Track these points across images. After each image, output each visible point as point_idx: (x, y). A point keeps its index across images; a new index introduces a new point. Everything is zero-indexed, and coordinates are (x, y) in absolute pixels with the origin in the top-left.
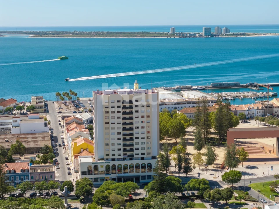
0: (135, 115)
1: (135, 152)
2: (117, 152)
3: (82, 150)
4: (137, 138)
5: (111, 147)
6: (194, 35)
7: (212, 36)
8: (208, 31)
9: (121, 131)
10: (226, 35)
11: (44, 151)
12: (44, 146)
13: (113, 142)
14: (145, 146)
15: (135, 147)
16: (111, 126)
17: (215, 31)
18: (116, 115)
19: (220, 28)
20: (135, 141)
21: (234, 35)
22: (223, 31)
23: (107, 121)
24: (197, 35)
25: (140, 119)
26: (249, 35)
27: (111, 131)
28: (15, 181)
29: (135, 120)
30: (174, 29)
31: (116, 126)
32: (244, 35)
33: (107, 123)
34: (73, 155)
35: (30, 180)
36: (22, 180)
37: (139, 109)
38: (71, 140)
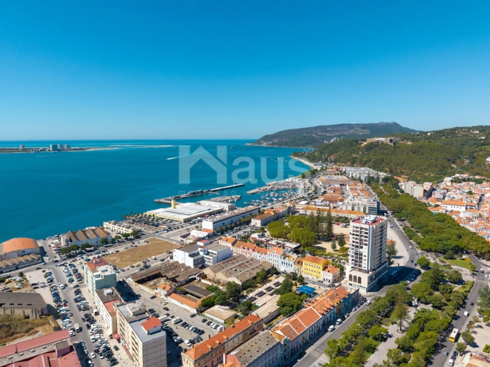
1: (382, 259)
2: (378, 263)
3: (326, 265)
5: (376, 260)
6: (45, 150)
7: (59, 150)
9: (379, 248)
10: (70, 150)
13: (377, 256)
18: (379, 237)
20: (383, 252)
21: (74, 149)
22: (65, 146)
24: (47, 150)
25: (385, 237)
27: (376, 249)
28: (346, 304)
30: (24, 146)
31: (378, 245)
32: (82, 149)
33: (375, 244)
34: (321, 270)
35: (351, 301)
36: (348, 302)
37: (385, 231)
38: (287, 258)
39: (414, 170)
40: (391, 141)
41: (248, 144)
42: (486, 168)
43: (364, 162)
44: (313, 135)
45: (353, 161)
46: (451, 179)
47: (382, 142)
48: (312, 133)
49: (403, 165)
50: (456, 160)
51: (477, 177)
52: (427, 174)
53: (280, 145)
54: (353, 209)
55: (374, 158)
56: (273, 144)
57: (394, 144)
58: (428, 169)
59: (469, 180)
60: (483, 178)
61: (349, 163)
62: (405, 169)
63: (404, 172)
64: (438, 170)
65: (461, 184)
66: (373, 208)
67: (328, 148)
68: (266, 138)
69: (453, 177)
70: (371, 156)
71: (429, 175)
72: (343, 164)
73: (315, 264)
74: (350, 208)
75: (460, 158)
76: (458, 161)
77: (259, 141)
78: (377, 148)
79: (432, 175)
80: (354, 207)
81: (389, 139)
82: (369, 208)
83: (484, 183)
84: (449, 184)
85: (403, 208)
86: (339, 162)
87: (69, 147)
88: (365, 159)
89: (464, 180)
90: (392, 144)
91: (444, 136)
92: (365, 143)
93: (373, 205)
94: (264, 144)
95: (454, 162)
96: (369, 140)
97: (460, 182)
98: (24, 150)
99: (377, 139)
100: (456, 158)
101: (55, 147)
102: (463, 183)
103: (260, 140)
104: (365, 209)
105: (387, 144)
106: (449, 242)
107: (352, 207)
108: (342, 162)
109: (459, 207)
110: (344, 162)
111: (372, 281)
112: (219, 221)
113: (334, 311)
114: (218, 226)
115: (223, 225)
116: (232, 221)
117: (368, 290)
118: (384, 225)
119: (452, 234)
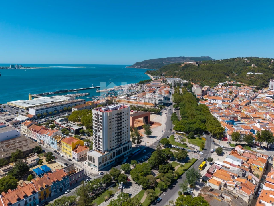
0: (123, 120)
1: (123, 141)
3: (77, 146)
4: (123, 133)
5: (112, 142)
7: (15, 68)
8: (13, 66)
11: (36, 150)
12: (35, 147)
13: (113, 139)
14: (126, 136)
15: (123, 138)
16: (112, 129)
17: (15, 66)
18: (115, 123)
19: (18, 65)
20: (123, 135)
21: (25, 68)
23: (110, 127)
24: (8, 68)
25: (125, 122)
26: (31, 68)
28: (60, 187)
29: (123, 123)
32: (29, 68)
33: (110, 129)
34: (71, 150)
35: (69, 182)
36: (64, 185)
37: (124, 117)
38: (54, 139)
39: (205, 79)
40: (197, 63)
42: (246, 78)
43: (179, 75)
44: (163, 62)
45: (174, 75)
46: (222, 84)
47: (192, 64)
48: (163, 61)
49: (199, 76)
50: (229, 74)
51: (238, 83)
52: (210, 82)
55: (185, 73)
56: (141, 67)
57: (198, 65)
58: (212, 79)
59: (233, 85)
60: (241, 83)
61: (172, 76)
62: (200, 79)
63: (199, 81)
64: (217, 79)
65: (227, 87)
66: (160, 101)
67: (165, 68)
69: (224, 83)
70: (185, 72)
71: (212, 82)
72: (169, 77)
73: (67, 144)
75: (232, 72)
76: (231, 74)
78: (189, 67)
79: (213, 82)
81: (196, 62)
82: (158, 101)
83: (242, 87)
84: (220, 87)
86: (167, 75)
87: (21, 66)
88: (181, 74)
89: (230, 85)
90: (197, 65)
91: (228, 61)
92: (183, 65)
93: (161, 98)
94: (136, 67)
95: (228, 75)
96: (185, 63)
97: (227, 86)
99: (189, 62)
100: (230, 73)
102: (229, 86)
104: (155, 102)
105: (194, 65)
106: (193, 125)
108: (168, 76)
109: (218, 101)
111: (107, 161)
112: (43, 109)
113: (34, 197)
114: (41, 113)
115: (46, 112)
116: (56, 109)
117: (100, 169)
118: (123, 112)
119: (199, 119)
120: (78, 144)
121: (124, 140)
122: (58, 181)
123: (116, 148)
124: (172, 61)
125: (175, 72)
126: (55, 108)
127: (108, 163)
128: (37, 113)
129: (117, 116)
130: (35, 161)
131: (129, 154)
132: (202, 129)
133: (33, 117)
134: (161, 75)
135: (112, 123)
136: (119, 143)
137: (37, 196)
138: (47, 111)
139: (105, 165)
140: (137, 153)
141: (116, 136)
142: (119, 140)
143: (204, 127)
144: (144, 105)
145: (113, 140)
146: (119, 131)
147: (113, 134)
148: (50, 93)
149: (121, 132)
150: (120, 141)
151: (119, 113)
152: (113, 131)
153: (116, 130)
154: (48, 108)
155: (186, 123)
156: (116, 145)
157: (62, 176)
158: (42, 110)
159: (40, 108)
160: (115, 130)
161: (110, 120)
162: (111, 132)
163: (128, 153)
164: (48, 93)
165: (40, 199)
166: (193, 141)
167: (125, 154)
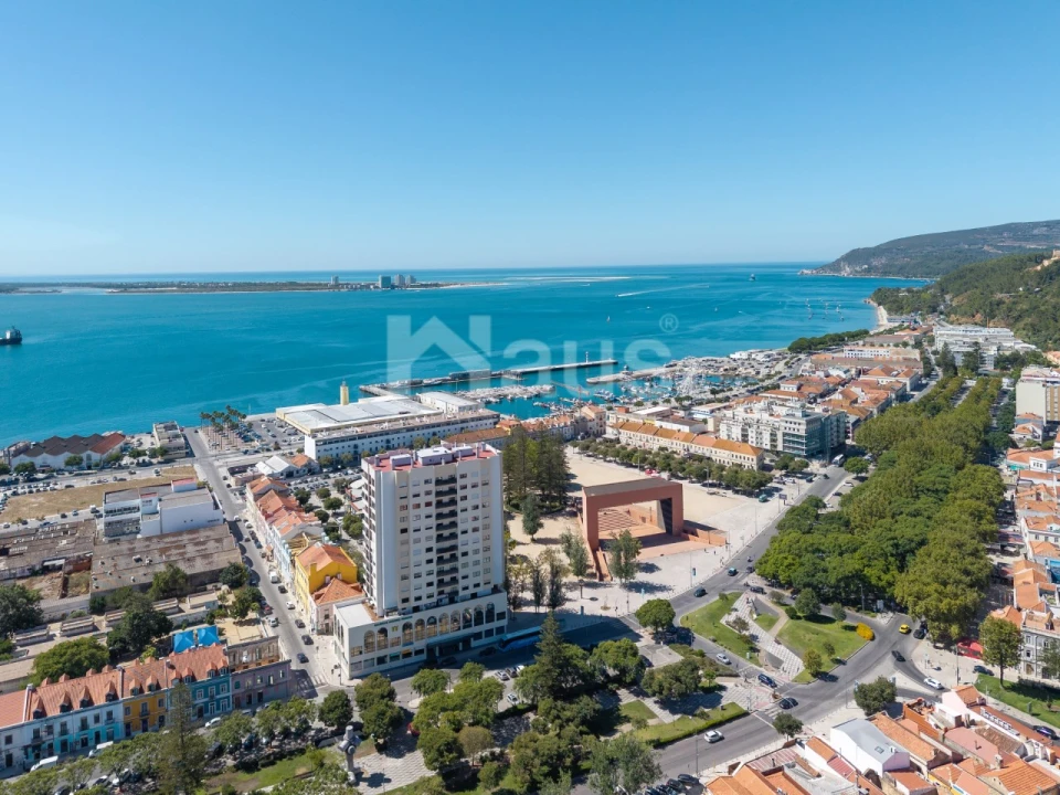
0: (461, 505)
1: (462, 583)
2: (425, 591)
3: (328, 578)
4: (465, 554)
5: (414, 582)
6: (368, 286)
7: (393, 287)
9: (433, 544)
10: (412, 286)
11: (229, 577)
12: (227, 565)
13: (417, 570)
14: (480, 568)
15: (462, 572)
16: (412, 535)
17: (395, 280)
18: (424, 511)
19: (402, 276)
20: (462, 560)
21: (422, 285)
22: (407, 280)
23: (404, 526)
24: (372, 287)
25: (471, 513)
26: (442, 285)
27: (413, 547)
28: (196, 702)
29: (461, 516)
30: (336, 279)
31: (423, 534)
32: (436, 285)
33: (404, 531)
35: (230, 694)
36: (212, 697)
37: (469, 492)
38: (287, 546)
41: (806, 271)
43: (1015, 314)
44: (986, 248)
45: (992, 311)
53: (885, 273)
54: (745, 436)
55: (1050, 303)
56: (868, 271)
61: (978, 317)
66: (793, 435)
68: (854, 257)
70: (1046, 298)
72: (964, 320)
73: (303, 569)
74: (737, 433)
77: (835, 266)
80: (746, 430)
82: (785, 435)
85: (891, 443)
86: (955, 313)
87: (413, 280)
88: (1024, 306)
93: (797, 426)
94: (846, 272)
96: (1056, 255)
98: (337, 286)
101: (386, 281)
103: (838, 261)
104: (773, 440)
107: (743, 430)
108: (963, 315)
110: (964, 314)
111: (386, 647)
112: (343, 440)
113: (110, 714)
114: (334, 452)
115: (352, 450)
116: (388, 441)
117: (356, 673)
118: (463, 476)
119: (892, 534)
120: (333, 572)
121: (470, 582)
122: (192, 678)
123: (428, 607)
124: (1034, 238)
125: (999, 296)
126: (385, 438)
127: (394, 658)
128: (322, 454)
129: (432, 487)
130: (204, 609)
131: (495, 638)
132: (874, 581)
133: (305, 466)
134: (933, 309)
135: (412, 512)
136: (448, 589)
137: (119, 712)
138: (356, 446)
139: (381, 660)
140: (521, 642)
141: (430, 561)
142: (447, 578)
143: (887, 577)
144: (714, 450)
145: (418, 576)
146: (447, 544)
147: (417, 552)
148: (426, 381)
149: (454, 548)
150: (448, 584)
151: (445, 477)
152: (417, 541)
153: (429, 538)
154: (361, 437)
155: (810, 549)
156: (430, 596)
157: (209, 667)
158: (340, 445)
159: (335, 435)
160: (426, 537)
161: (404, 502)
162: (405, 542)
163: (489, 633)
164: (421, 382)
165: (128, 726)
166: (801, 632)
167: (477, 636)
